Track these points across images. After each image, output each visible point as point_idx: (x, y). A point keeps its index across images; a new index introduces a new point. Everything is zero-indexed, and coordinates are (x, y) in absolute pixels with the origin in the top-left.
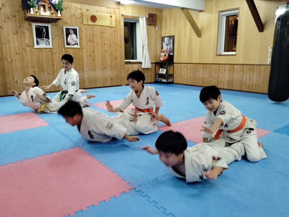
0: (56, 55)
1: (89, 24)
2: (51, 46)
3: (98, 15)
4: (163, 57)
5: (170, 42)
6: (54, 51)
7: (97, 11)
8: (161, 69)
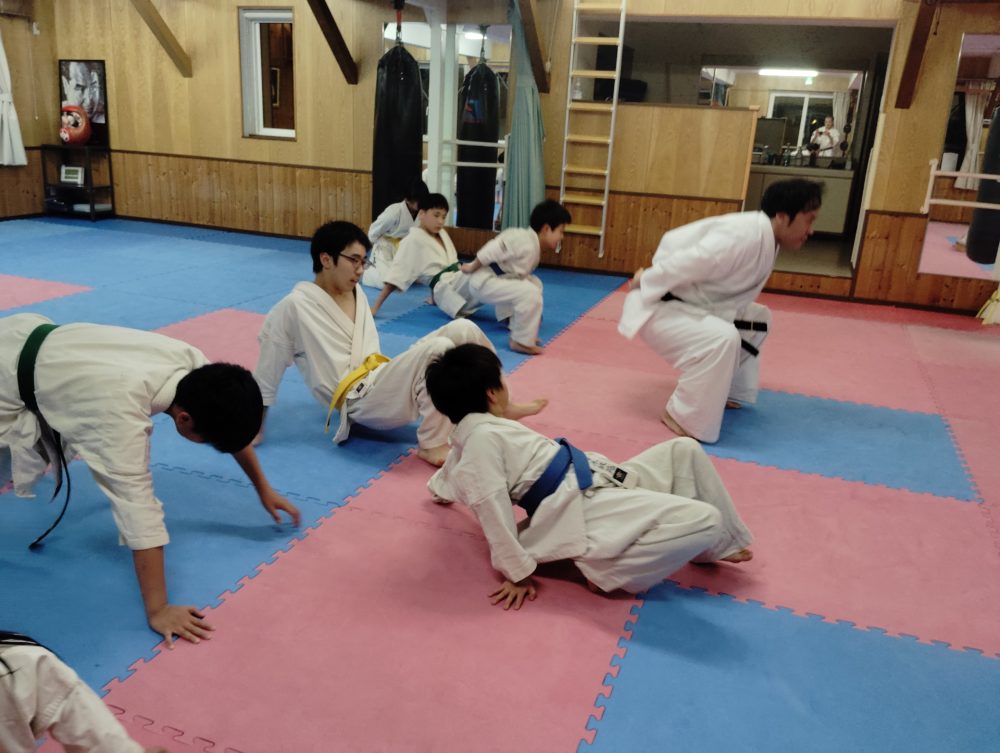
4: (68, 129)
5: (91, 78)
8: (64, 169)
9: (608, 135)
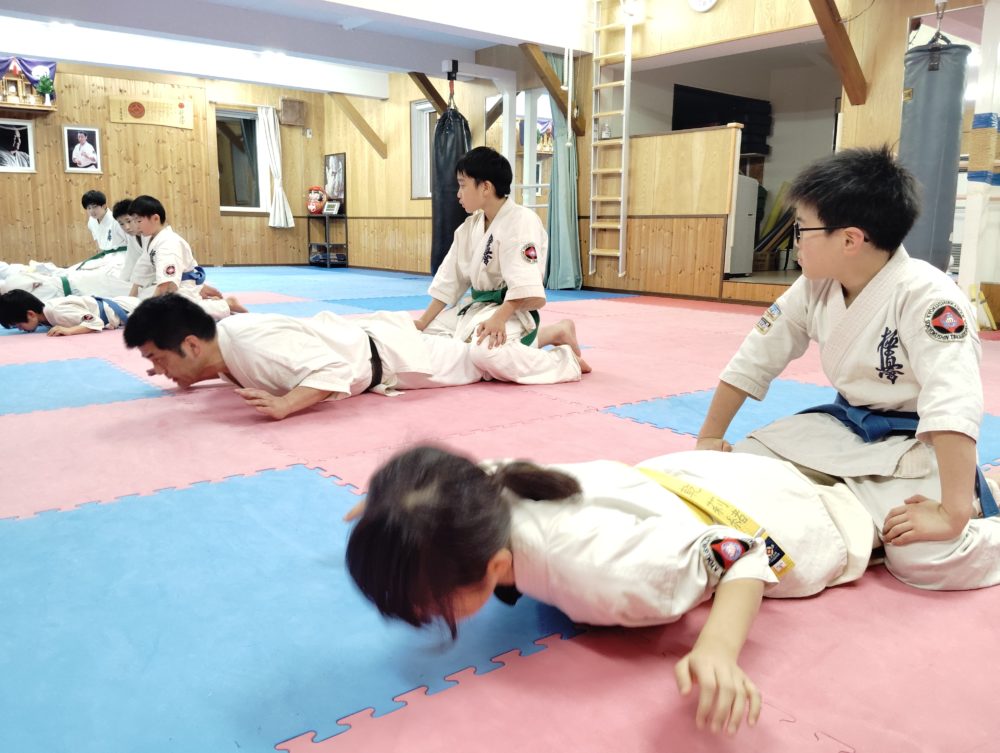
0: (44, 188)
1: (124, 121)
2: (32, 169)
3: (148, 103)
5: (338, 166)
6: (40, 179)
7: (145, 91)
9: (620, 166)
